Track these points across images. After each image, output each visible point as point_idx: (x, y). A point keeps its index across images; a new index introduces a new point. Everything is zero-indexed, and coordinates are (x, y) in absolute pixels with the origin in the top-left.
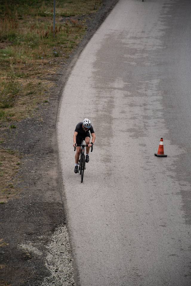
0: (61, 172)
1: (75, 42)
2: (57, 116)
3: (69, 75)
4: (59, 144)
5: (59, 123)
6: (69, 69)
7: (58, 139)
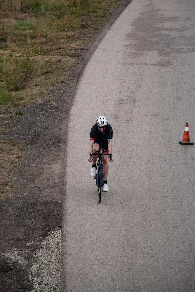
0: (66, 166)
1: (108, 10)
2: (72, 98)
3: (94, 49)
4: (69, 132)
5: (73, 108)
6: (96, 43)
7: (69, 126)
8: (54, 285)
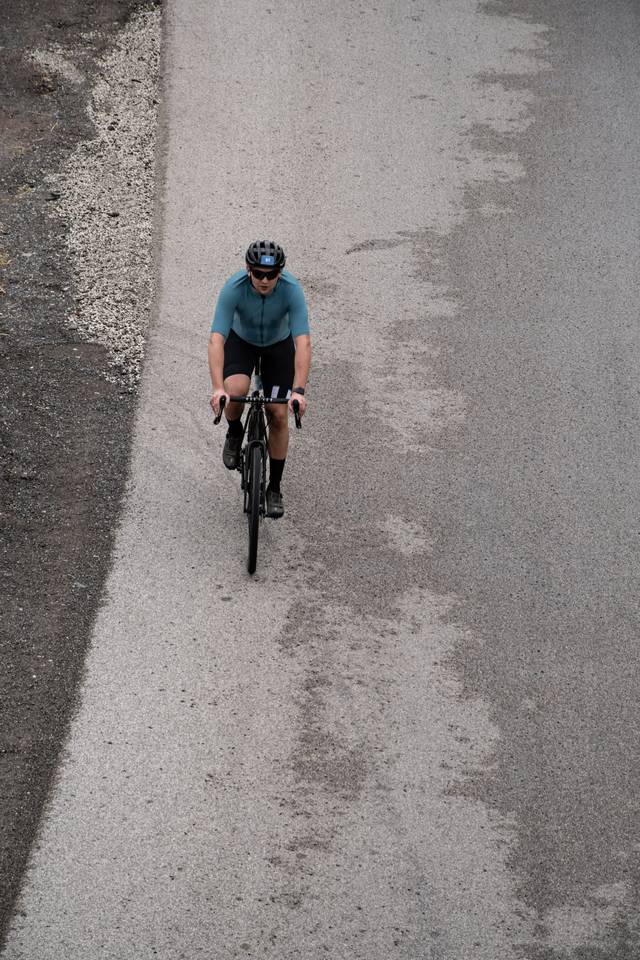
8: (142, 134)
